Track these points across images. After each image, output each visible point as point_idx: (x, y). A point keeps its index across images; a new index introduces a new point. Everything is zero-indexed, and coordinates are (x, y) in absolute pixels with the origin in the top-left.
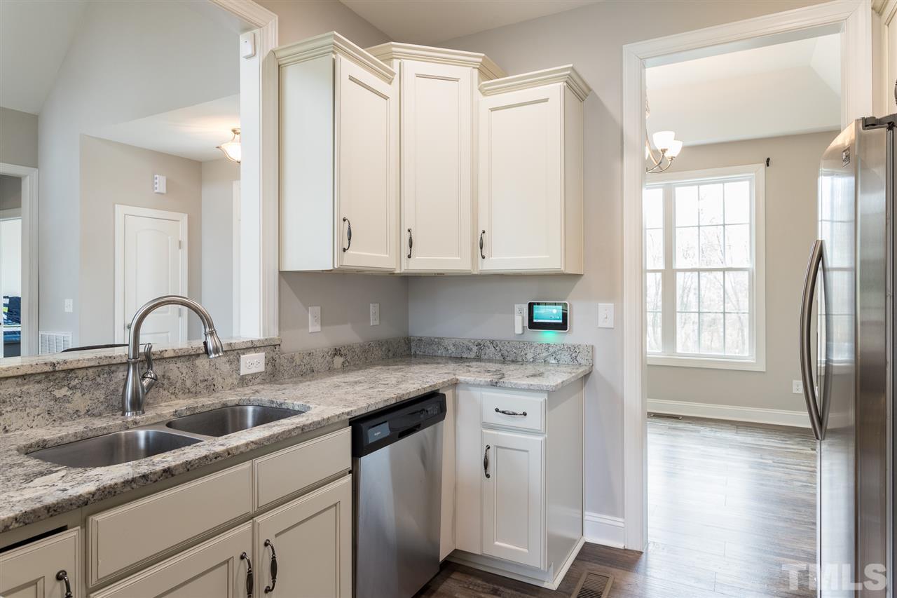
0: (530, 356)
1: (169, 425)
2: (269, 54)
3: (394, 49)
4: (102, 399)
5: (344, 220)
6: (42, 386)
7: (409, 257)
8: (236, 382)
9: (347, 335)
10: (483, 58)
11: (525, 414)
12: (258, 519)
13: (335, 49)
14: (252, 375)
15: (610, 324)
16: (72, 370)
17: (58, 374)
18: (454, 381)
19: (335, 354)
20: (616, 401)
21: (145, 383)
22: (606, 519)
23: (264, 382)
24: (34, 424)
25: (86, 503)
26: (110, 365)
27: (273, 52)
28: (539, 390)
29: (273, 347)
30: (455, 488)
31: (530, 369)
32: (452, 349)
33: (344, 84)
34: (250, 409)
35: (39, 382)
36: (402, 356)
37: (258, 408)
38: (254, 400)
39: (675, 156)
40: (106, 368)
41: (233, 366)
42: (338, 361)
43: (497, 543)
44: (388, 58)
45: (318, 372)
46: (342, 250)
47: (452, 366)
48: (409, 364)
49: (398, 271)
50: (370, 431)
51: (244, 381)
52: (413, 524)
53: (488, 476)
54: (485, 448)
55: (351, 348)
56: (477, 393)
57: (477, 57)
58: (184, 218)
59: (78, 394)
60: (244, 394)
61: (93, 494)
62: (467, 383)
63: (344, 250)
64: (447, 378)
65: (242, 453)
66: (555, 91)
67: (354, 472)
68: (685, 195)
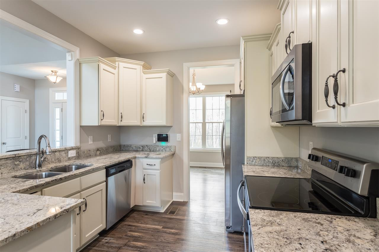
0: (158, 149)
1: (50, 171)
2: (76, 60)
3: (116, 59)
4: (28, 164)
5: (102, 111)
6: (12, 161)
7: (121, 121)
8: (67, 159)
9: (101, 144)
10: (144, 63)
11: (155, 165)
12: (82, 192)
13: (99, 61)
14: (72, 157)
15: (180, 140)
16: (20, 156)
17: (16, 157)
18: (135, 157)
19: (97, 151)
20: (181, 161)
21: (42, 159)
22: (179, 194)
23: (75, 159)
24: (9, 172)
25: (43, 185)
26: (30, 155)
27: (78, 59)
28: (159, 158)
29: (78, 149)
30: (135, 187)
31: (158, 153)
32: (134, 148)
33: (102, 71)
34: (74, 167)
35: (11, 160)
36: (118, 151)
37: (76, 166)
38: (75, 164)
39: (203, 89)
40: (30, 156)
41: (66, 154)
42: (98, 152)
43: (147, 201)
44: (114, 62)
45: (92, 156)
46: (101, 120)
47: (134, 153)
48: (121, 153)
49: (118, 125)
50: (111, 170)
51: (69, 159)
52: (122, 199)
53: (145, 183)
54: (144, 175)
55: (102, 148)
56: (141, 160)
57: (142, 63)
58: (27, 101)
59: (22, 163)
60: (71, 162)
61: (45, 183)
62: (139, 157)
63: (102, 120)
64: (133, 156)
65: (78, 175)
66: (164, 75)
67: (107, 181)
68: (209, 99)
